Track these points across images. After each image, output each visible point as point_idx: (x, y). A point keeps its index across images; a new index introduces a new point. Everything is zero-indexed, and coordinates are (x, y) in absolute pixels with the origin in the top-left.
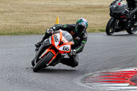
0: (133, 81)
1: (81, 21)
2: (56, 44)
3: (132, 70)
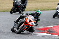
0: (48, 32)
1: (38, 11)
2: (28, 21)
3: (48, 27)
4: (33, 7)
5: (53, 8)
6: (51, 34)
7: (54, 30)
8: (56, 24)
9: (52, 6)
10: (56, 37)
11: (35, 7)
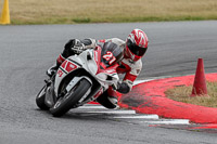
4: (68, 8)
5: (142, 16)
6: (134, 112)
7: (144, 97)
8: (151, 73)
9: (140, 7)
10: (152, 120)
11: (76, 8)
